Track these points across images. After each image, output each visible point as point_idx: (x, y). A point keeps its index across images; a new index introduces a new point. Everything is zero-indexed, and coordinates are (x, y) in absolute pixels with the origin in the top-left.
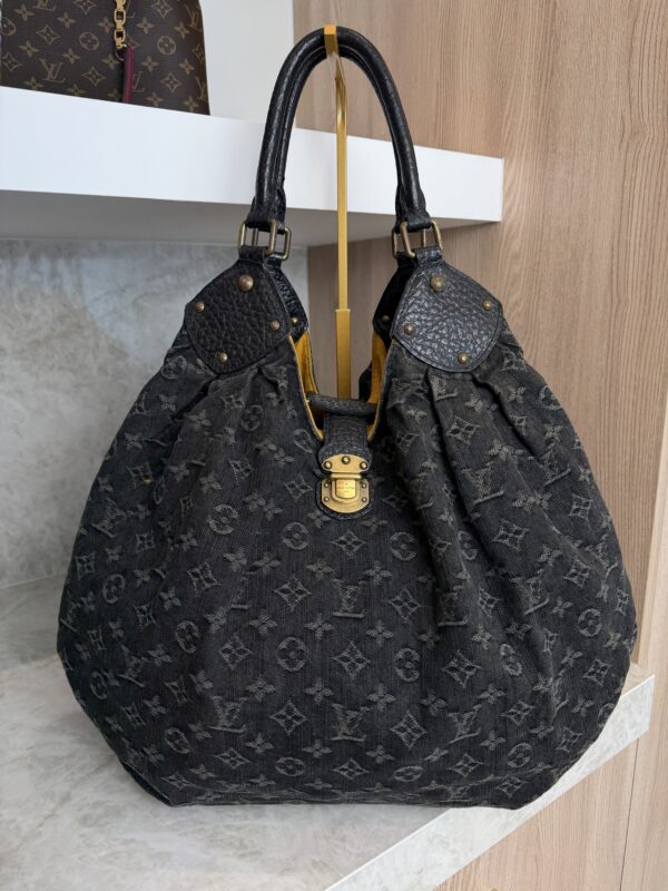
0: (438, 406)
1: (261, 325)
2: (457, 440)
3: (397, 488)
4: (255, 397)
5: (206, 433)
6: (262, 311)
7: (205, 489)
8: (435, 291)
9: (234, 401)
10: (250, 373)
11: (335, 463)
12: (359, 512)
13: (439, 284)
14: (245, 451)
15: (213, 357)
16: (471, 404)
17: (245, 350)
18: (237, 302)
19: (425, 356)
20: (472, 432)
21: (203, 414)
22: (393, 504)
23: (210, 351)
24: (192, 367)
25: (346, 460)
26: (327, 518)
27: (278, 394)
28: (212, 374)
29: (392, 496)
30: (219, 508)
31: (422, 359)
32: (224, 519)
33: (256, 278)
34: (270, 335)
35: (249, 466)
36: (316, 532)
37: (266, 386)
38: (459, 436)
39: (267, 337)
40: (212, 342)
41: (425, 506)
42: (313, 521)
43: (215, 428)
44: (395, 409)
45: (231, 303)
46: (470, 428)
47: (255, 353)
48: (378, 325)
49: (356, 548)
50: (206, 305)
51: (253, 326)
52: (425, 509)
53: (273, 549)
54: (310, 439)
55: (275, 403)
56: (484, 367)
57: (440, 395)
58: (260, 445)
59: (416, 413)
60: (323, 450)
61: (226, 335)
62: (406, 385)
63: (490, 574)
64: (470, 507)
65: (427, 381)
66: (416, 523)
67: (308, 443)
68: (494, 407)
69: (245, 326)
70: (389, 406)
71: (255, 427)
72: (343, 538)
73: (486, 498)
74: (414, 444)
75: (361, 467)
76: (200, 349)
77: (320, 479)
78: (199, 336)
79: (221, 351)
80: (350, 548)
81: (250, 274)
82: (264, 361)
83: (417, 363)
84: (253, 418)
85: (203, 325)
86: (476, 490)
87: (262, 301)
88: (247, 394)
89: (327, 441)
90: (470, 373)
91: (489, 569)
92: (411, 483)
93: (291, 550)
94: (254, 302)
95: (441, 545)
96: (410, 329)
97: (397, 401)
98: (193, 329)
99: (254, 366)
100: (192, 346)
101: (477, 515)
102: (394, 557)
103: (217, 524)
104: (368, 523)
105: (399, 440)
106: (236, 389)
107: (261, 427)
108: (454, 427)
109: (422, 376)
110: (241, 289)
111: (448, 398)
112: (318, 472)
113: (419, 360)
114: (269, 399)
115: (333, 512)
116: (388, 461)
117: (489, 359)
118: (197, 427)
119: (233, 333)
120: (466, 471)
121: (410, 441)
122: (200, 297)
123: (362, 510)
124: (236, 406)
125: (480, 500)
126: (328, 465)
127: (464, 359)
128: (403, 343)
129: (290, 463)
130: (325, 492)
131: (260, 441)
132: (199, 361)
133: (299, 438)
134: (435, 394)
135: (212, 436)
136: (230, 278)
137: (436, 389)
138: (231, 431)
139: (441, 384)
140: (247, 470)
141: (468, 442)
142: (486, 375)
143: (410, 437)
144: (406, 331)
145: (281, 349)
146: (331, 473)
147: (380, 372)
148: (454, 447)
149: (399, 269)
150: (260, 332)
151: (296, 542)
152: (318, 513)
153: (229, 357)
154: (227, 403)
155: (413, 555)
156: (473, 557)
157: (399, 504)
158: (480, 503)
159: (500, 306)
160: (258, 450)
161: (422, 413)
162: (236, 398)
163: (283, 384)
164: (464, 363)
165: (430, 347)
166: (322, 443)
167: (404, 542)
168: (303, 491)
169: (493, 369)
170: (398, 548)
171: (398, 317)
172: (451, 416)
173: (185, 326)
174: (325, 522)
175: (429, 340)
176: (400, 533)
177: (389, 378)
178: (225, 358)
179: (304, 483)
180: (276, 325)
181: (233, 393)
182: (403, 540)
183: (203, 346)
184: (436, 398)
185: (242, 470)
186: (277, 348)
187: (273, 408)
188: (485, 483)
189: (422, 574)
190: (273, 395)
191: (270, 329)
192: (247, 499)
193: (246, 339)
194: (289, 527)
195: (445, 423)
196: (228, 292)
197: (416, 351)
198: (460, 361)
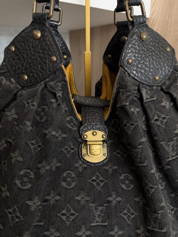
0: (146, 105)
1: (46, 59)
2: (157, 125)
3: (121, 147)
4: (43, 101)
5: (15, 123)
6: (47, 50)
7: (13, 161)
8: (143, 41)
9: (30, 104)
10: (40, 87)
11: (89, 136)
12: (102, 161)
13: (145, 37)
14: (38, 134)
15: (19, 77)
16: (163, 104)
17: (37, 73)
18: (32, 46)
19: (138, 77)
20: (165, 121)
21: (13, 111)
22: (119, 155)
23: (17, 74)
24: (8, 83)
25: (95, 134)
26: (86, 166)
27: (57, 100)
28: (19, 87)
29: (118, 151)
30: (22, 173)
31: (136, 78)
32: (25, 179)
33: (42, 32)
34: (51, 64)
35: (40, 144)
36: (80, 175)
37: (49, 95)
38: (158, 123)
39: (49, 65)
40: (19, 69)
41: (142, 165)
42: (78, 168)
43: (20, 121)
44: (123, 108)
45: (29, 46)
46: (164, 118)
47: (42, 75)
48: (105, 59)
49: (102, 184)
50: (15, 48)
51: (41, 59)
52: (142, 166)
53: (56, 188)
54: (75, 122)
55: (55, 105)
56: (167, 83)
57: (147, 99)
58: (47, 132)
59: (135, 110)
60: (82, 127)
61: (26, 64)
62: (128, 94)
63: (172, 195)
64: (164, 163)
65: (139, 91)
66: (133, 168)
67: (74, 124)
68: (172, 104)
69: (37, 59)
70: (119, 105)
71: (44, 120)
72: (94, 178)
73: (174, 158)
74: (135, 129)
75: (103, 137)
76: (13, 73)
77: (81, 143)
78: (12, 65)
79: (24, 74)
80: (98, 184)
81: (39, 29)
82: (48, 80)
83: (134, 81)
84: (42, 114)
85: (14, 59)
86: (168, 153)
87: (46, 45)
88: (38, 100)
89: (84, 123)
90: (160, 86)
91: (172, 193)
92: (133, 150)
93: (66, 188)
94: (41, 46)
95: (152, 188)
96: (130, 61)
97: (124, 103)
98: (9, 61)
99: (42, 83)
100: (9, 71)
101: (169, 167)
102: (122, 188)
103: (21, 183)
104: (107, 168)
105: (125, 125)
106: (32, 96)
107: (47, 120)
108: (156, 118)
109: (137, 88)
110: (34, 37)
111: (151, 101)
112: (80, 140)
113: (135, 79)
114: (51, 103)
115: (88, 162)
116: (115, 132)
117: (169, 78)
118: (10, 119)
119: (30, 63)
120: (163, 143)
121: (133, 127)
122: (12, 43)
123: (104, 160)
124: (32, 107)
125: (170, 159)
126: (85, 137)
127: (157, 78)
128: (126, 69)
129: (64, 138)
130: (84, 151)
131: (47, 129)
132: (13, 80)
133: (69, 122)
134: (145, 98)
135: (18, 126)
136: (28, 32)
137: (145, 96)
138: (28, 123)
139: (147, 93)
140: (39, 146)
141: (163, 126)
142: (169, 87)
143: (132, 124)
144: (128, 63)
145: (58, 72)
146: (87, 141)
147: (106, 83)
148: (156, 129)
149: (117, 31)
150: (45, 63)
151: (69, 184)
152: (80, 162)
153: (28, 77)
154: (27, 105)
155: (132, 186)
156: (163, 187)
157: (122, 156)
158: (170, 161)
159: (173, 50)
160: (45, 134)
161: (138, 110)
162: (32, 102)
163: (59, 94)
164: (157, 81)
165: (140, 72)
166: (81, 124)
167: (127, 179)
168: (72, 151)
169: (172, 84)
170: (124, 183)
171: (124, 55)
172: (154, 111)
173: (4, 60)
174: (85, 168)
175: (140, 68)
176: (125, 174)
177: (118, 89)
178: (26, 78)
179: (72, 146)
180: (55, 59)
181: (30, 99)
182: (126, 178)
183: (14, 71)
184: (145, 101)
185: (36, 146)
186: (55, 72)
187: (54, 109)
188: (173, 150)
189: (137, 197)
190: (53, 100)
191: (52, 61)
192: (39, 166)
193: (37, 67)
194: (65, 175)
195: (151, 116)
196: (27, 40)
197: (133, 74)
198: (155, 79)
